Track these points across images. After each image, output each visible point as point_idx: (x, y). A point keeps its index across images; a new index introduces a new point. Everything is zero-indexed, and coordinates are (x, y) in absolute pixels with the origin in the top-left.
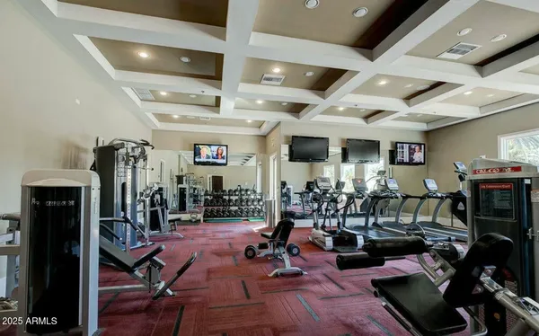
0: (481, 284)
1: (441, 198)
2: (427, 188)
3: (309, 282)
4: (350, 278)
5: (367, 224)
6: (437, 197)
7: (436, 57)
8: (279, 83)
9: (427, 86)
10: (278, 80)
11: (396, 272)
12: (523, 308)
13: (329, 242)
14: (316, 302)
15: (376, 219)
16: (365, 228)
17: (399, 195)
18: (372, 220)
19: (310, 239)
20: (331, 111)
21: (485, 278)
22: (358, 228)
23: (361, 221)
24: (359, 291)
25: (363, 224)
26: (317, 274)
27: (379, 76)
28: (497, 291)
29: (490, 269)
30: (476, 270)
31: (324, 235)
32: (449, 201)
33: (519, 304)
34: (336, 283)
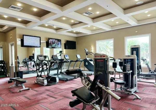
0: (97, 84)
1: (82, 61)
2: (77, 58)
3: (42, 99)
4: (57, 94)
5: (58, 72)
6: (80, 61)
7: (81, 14)
8: (19, 10)
9: (78, 22)
10: (18, 9)
11: (72, 89)
12: (107, 89)
13: (46, 82)
14: (48, 105)
15: (61, 70)
16: (57, 74)
17: (69, 61)
18: (60, 71)
19: (36, 82)
20: (43, 26)
21: (98, 83)
22: (55, 75)
23: (55, 72)
24: (62, 98)
25: (56, 73)
26: (44, 95)
27: (63, 16)
28: (102, 87)
29: (99, 80)
30: (96, 82)
31: (43, 80)
32: (83, 62)
33: (106, 89)
34: (53, 97)
